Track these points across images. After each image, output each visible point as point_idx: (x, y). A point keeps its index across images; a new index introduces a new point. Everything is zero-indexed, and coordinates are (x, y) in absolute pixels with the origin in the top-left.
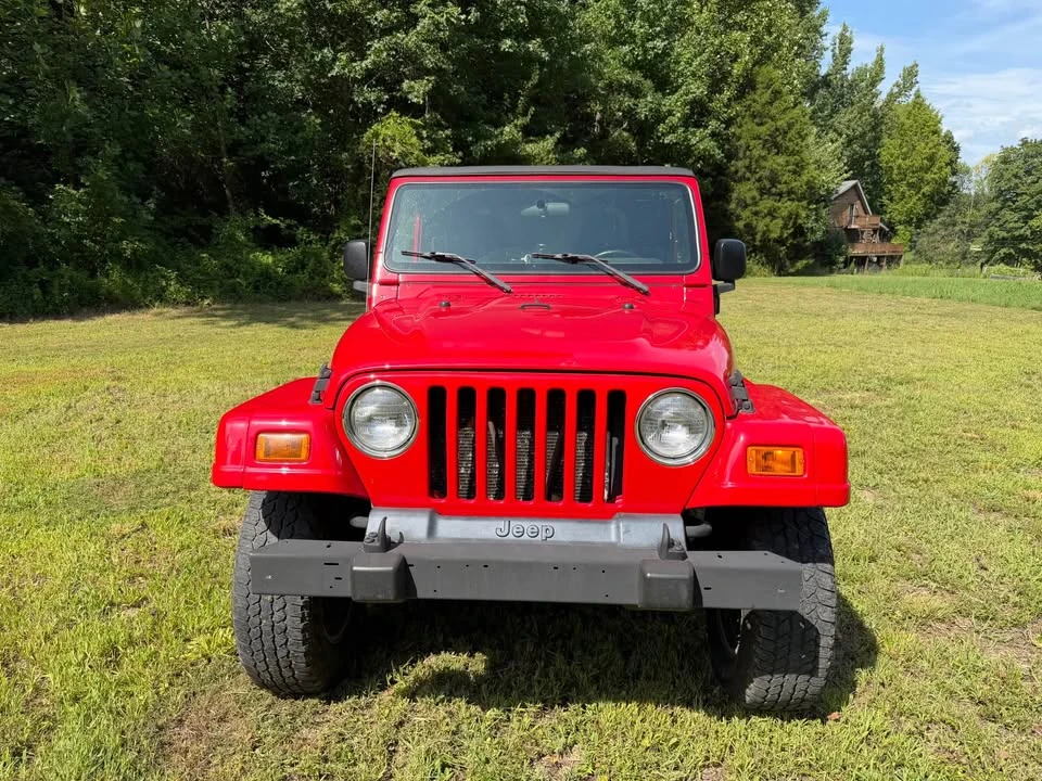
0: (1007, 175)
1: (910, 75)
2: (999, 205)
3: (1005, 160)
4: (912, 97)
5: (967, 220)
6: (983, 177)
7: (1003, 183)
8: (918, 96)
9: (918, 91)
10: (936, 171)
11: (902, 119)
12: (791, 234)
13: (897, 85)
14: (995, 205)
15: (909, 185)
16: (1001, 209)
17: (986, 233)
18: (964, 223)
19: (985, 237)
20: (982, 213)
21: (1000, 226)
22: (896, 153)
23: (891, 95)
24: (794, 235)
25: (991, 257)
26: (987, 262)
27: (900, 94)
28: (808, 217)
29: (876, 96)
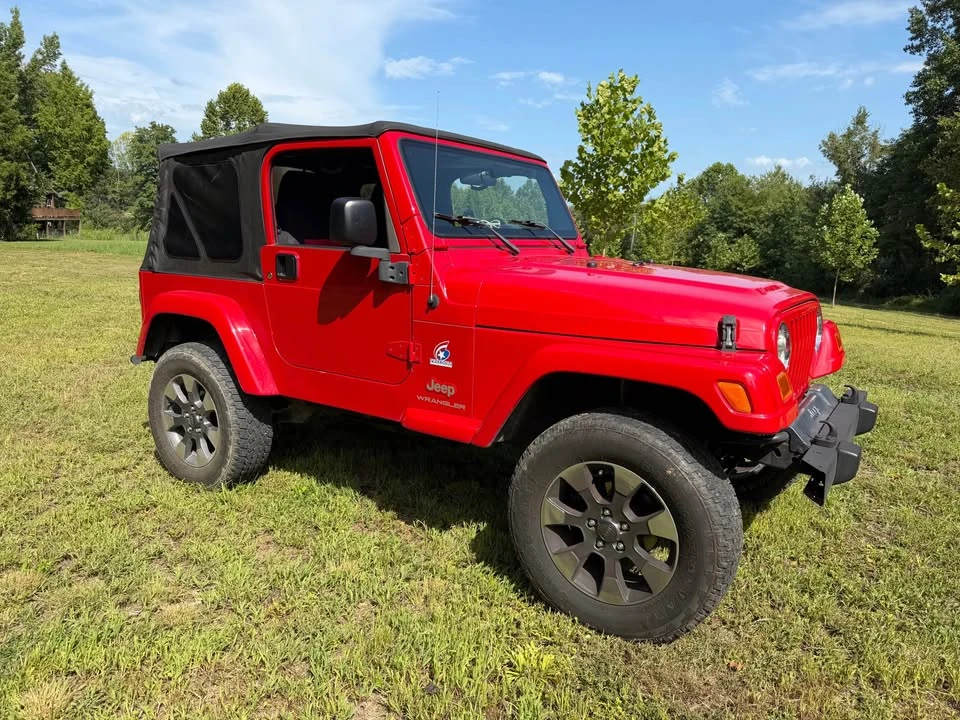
0: (145, 153)
1: (52, 46)
2: (143, 179)
3: (141, 139)
4: (59, 68)
5: (117, 189)
6: (124, 152)
7: (143, 159)
8: (65, 68)
9: (64, 63)
10: (95, 142)
11: (54, 88)
12: (14, 197)
13: (39, 52)
14: (140, 178)
15: (72, 152)
16: (146, 181)
17: (137, 202)
18: (114, 192)
19: (136, 206)
20: (129, 184)
21: (148, 196)
22: (55, 121)
23: (34, 60)
24: (16, 198)
25: (144, 225)
26: (141, 228)
27: (44, 62)
28: (28, 179)
29: (19, 58)
